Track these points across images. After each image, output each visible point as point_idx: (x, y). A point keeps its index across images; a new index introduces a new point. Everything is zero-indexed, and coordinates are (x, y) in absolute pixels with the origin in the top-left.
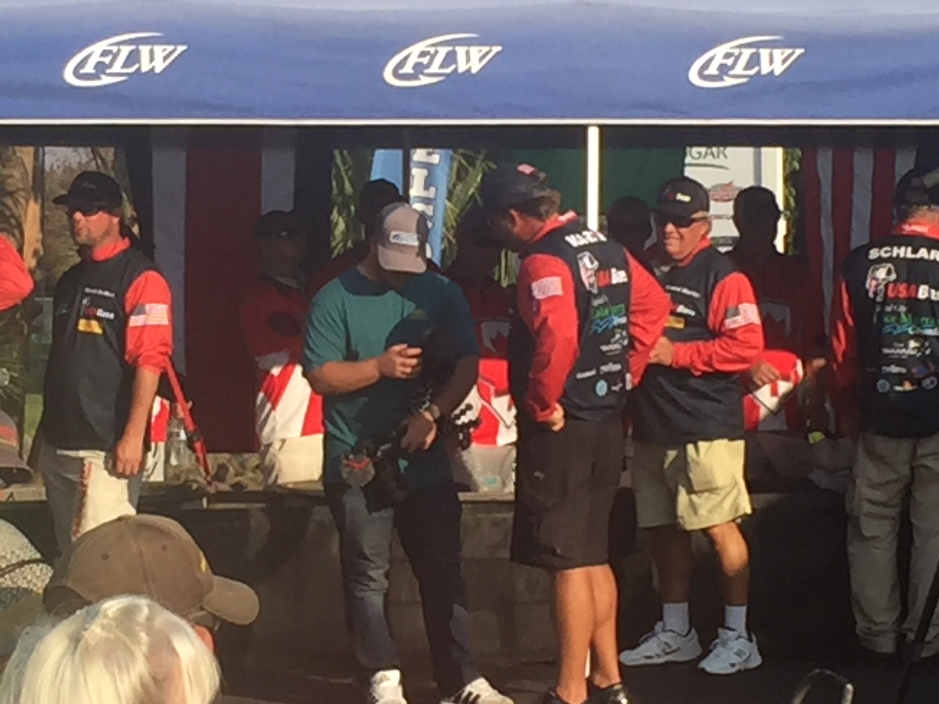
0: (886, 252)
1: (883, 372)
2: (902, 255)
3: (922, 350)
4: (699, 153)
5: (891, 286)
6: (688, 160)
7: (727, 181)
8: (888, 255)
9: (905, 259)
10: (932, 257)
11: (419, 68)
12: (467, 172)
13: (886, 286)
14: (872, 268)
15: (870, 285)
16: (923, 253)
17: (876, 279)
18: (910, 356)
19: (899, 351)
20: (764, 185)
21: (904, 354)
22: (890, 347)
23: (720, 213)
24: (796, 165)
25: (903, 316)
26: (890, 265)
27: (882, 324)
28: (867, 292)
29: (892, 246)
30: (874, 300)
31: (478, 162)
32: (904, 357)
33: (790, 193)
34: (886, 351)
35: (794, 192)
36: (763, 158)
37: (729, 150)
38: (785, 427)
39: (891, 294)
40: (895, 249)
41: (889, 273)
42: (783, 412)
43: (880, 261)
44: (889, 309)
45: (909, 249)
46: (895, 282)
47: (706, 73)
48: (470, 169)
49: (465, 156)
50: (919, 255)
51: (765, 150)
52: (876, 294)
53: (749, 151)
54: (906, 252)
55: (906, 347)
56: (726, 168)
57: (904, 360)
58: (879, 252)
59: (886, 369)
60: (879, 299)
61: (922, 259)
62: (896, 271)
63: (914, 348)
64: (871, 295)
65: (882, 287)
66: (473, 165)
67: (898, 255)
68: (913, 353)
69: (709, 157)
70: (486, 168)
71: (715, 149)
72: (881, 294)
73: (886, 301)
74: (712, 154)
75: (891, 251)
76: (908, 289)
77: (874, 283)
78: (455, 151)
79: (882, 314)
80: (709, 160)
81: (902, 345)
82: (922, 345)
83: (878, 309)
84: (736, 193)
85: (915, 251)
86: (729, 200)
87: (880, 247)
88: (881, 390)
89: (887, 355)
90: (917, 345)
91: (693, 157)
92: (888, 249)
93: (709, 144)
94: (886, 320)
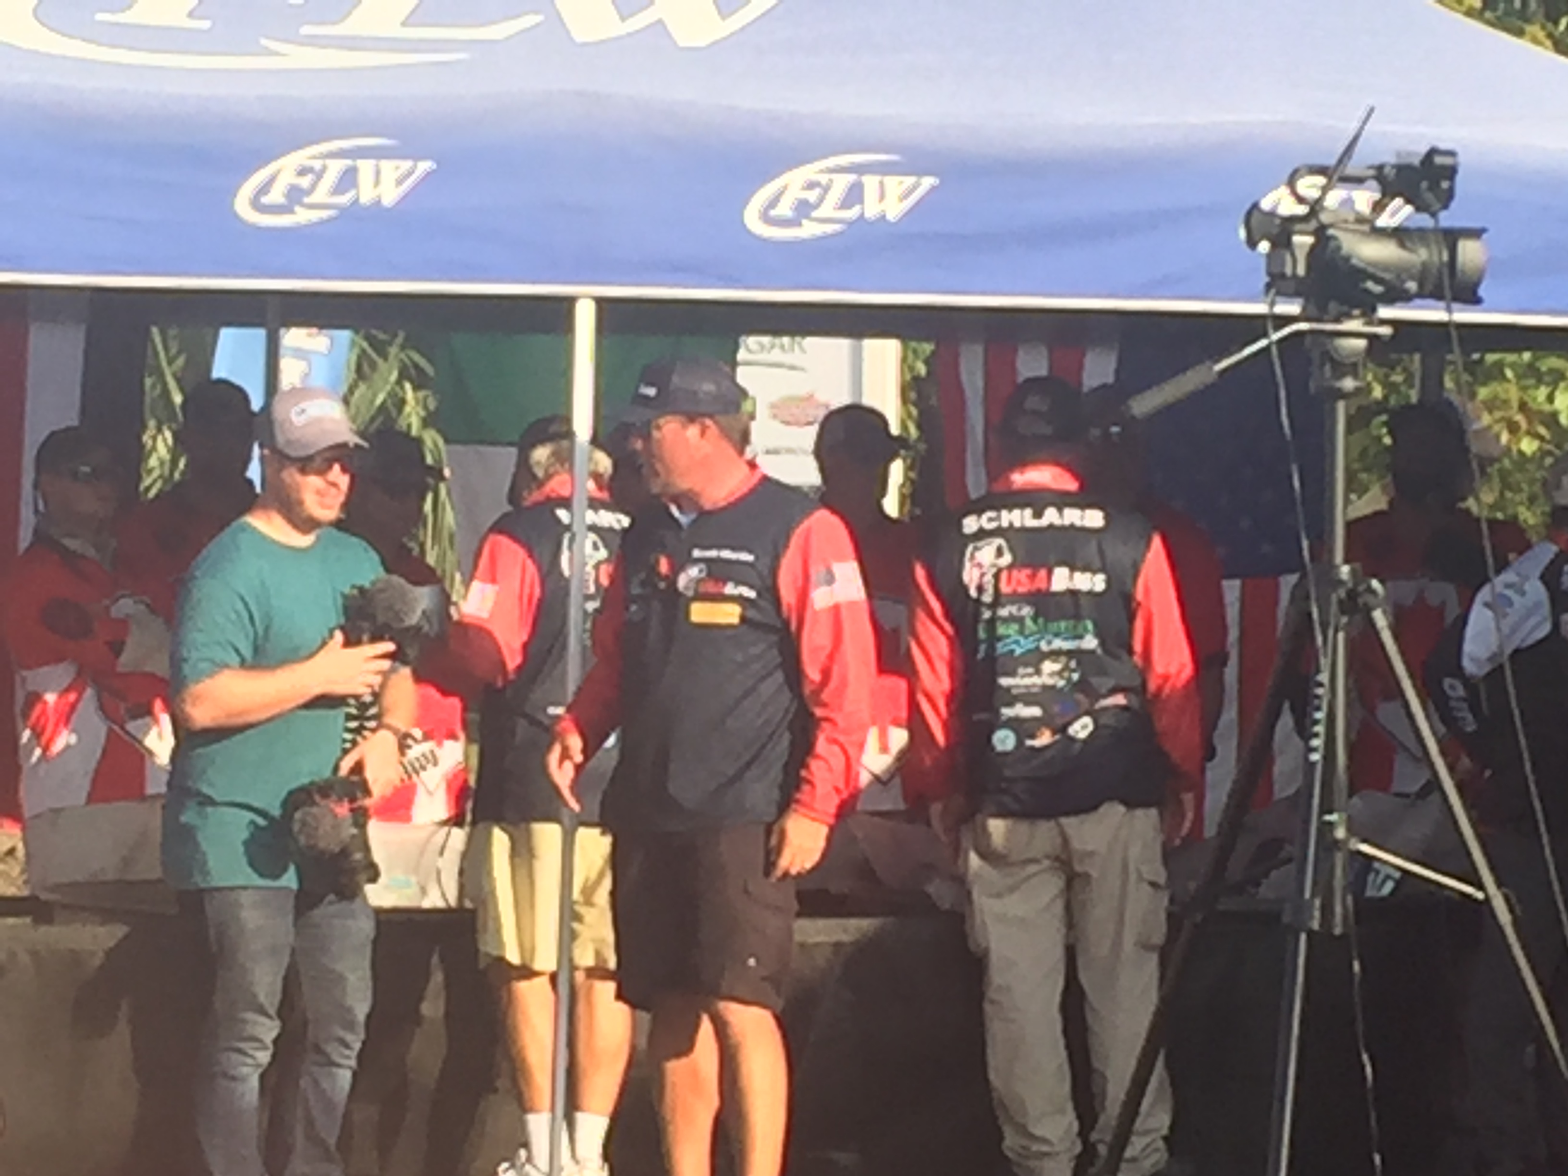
0: (990, 520)
1: (1003, 718)
2: (1017, 524)
3: (1066, 674)
4: (762, 347)
5: (1004, 576)
6: (741, 355)
7: (802, 392)
8: (993, 525)
9: (1024, 530)
10: (1067, 522)
11: (295, 196)
12: (373, 366)
13: (997, 576)
14: (970, 548)
15: (970, 576)
16: (1051, 516)
17: (980, 565)
18: (1045, 688)
19: (1027, 681)
20: (867, 401)
21: (1034, 685)
22: (1012, 674)
23: (793, 445)
24: (922, 369)
25: (1029, 622)
26: (999, 541)
27: (994, 638)
28: (965, 589)
29: (998, 509)
30: (978, 601)
31: (393, 350)
32: (1035, 690)
33: (910, 415)
34: (1004, 681)
35: (914, 412)
36: (866, 354)
37: (810, 342)
38: (901, 806)
39: (1005, 588)
40: (1004, 513)
41: (999, 553)
42: (897, 781)
43: (982, 534)
44: (1003, 612)
45: (1028, 512)
46: (1010, 567)
47: (773, 213)
48: (380, 361)
49: (369, 338)
50: (1044, 522)
51: (869, 344)
52: (980, 589)
53: (842, 345)
54: (1022, 517)
55: (1038, 672)
56: (802, 369)
57: (1035, 694)
58: (978, 520)
59: (1007, 712)
60: (987, 598)
61: (1051, 527)
62: (1012, 550)
63: (1052, 674)
64: (973, 593)
65: (989, 579)
66: (385, 356)
67: (1011, 525)
68: (1050, 681)
69: (776, 351)
70: (406, 360)
71: (786, 340)
72: (990, 589)
73: (998, 600)
74: (782, 347)
75: (998, 518)
76: (1032, 577)
77: (976, 573)
78: (357, 332)
79: (992, 622)
80: (776, 355)
81: (1030, 670)
82: (1066, 668)
83: (987, 615)
84: (821, 414)
85: (1038, 515)
86: (810, 423)
87: (979, 512)
88: (999, 748)
89: (1008, 689)
90: (1057, 667)
91: (749, 351)
92: (991, 514)
93: (776, 332)
94: (1001, 630)
